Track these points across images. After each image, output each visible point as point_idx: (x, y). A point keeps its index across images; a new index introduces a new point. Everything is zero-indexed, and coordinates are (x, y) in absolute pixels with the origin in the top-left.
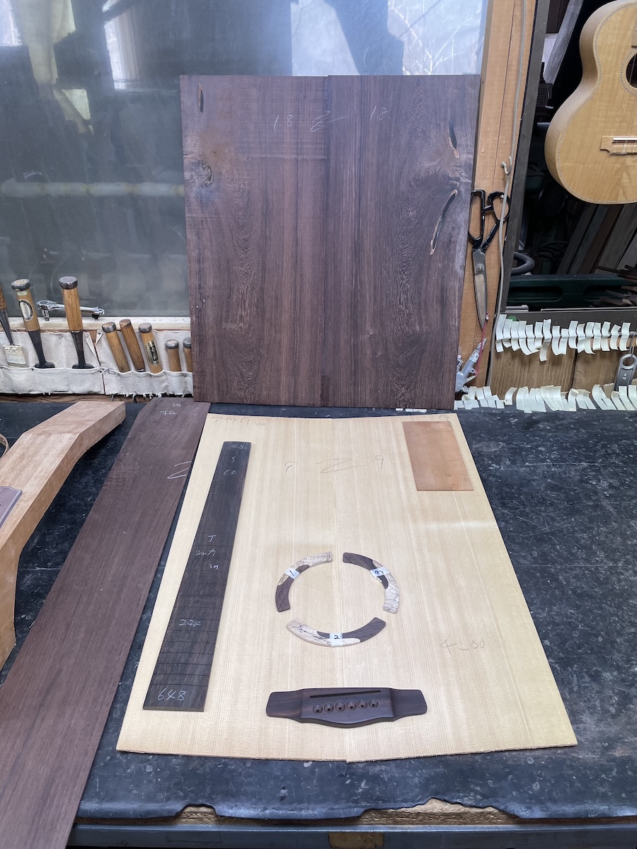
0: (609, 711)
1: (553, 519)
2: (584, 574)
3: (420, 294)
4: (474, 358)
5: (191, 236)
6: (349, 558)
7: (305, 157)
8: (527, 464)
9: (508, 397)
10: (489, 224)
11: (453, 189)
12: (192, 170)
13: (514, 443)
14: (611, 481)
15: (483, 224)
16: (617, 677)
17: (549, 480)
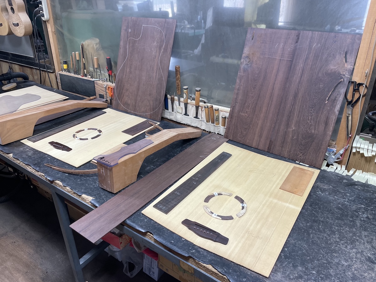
0: (290, 277)
1: (328, 218)
2: (323, 239)
3: (317, 118)
4: (342, 152)
5: (238, 81)
6: (237, 198)
7: (284, 59)
8: (336, 197)
9: (351, 172)
10: (357, 96)
11: (341, 79)
12: (244, 59)
13: (337, 188)
14: (369, 216)
15: (353, 95)
16: (303, 270)
17: (340, 205)
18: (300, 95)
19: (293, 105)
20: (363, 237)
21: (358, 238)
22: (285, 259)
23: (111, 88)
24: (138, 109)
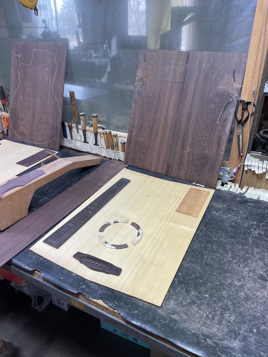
0: (182, 303)
1: (221, 237)
2: (216, 259)
3: (210, 139)
4: (235, 170)
5: (133, 105)
6: (133, 224)
7: (176, 81)
8: (229, 215)
9: (244, 190)
10: (246, 115)
11: (230, 98)
12: (138, 82)
13: (231, 207)
14: (261, 232)
15: (243, 114)
16: (196, 295)
17: (233, 224)
18: (193, 116)
19: (187, 127)
20: (256, 254)
21: (250, 255)
22: (179, 284)
23: (7, 119)
24: (35, 139)
